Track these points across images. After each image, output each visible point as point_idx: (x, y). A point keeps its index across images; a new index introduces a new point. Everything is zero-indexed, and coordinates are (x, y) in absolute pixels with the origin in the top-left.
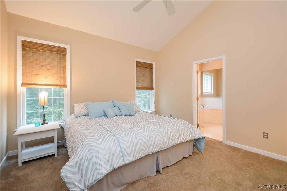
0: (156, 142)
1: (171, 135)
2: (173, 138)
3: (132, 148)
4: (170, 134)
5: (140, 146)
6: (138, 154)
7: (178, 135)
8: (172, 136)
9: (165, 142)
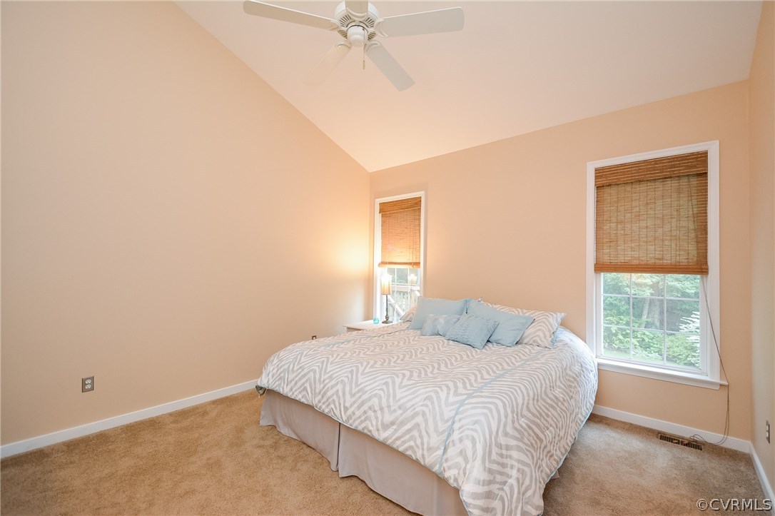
0: (329, 393)
1: (369, 404)
2: (371, 413)
3: (296, 376)
4: (370, 399)
5: (307, 381)
6: (298, 392)
7: (388, 418)
8: (370, 408)
9: (346, 409)
